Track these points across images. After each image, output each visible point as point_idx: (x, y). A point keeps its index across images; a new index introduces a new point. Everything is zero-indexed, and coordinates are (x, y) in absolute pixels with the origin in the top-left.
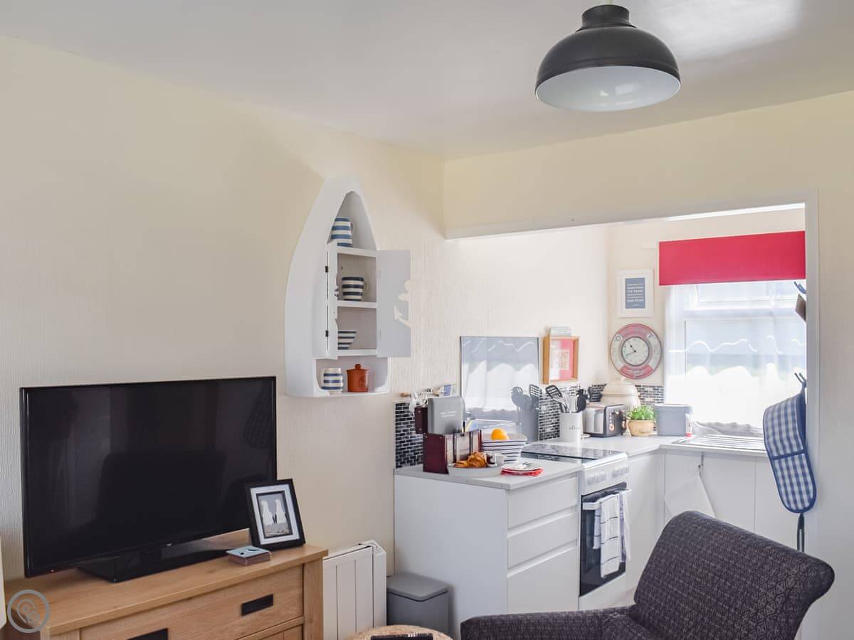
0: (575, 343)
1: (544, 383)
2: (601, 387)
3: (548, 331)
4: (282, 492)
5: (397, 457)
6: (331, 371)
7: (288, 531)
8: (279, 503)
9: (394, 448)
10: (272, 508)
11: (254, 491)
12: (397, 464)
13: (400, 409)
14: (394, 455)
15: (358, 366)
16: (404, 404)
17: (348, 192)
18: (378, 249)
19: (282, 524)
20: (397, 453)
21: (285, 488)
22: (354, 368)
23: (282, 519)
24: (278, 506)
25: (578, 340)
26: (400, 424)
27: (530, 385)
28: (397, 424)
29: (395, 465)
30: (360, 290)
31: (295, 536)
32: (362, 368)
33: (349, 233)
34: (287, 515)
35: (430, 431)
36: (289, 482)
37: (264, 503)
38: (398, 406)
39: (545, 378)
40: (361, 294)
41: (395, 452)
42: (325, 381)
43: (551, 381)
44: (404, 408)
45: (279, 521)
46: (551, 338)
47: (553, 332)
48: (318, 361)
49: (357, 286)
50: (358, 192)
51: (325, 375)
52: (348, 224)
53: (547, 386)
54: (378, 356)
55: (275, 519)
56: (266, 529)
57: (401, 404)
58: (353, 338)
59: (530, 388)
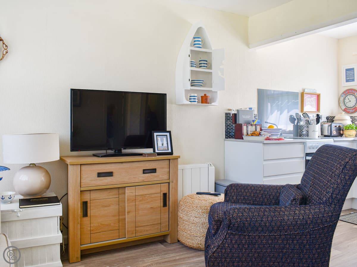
0: (318, 96)
1: (302, 112)
2: (334, 117)
3: (304, 90)
4: (167, 135)
5: (226, 134)
6: (192, 95)
7: (167, 149)
8: (165, 139)
9: (224, 130)
10: (162, 140)
11: (155, 134)
12: (226, 137)
13: (227, 115)
14: (224, 133)
15: (205, 95)
16: (229, 113)
17: (199, 27)
18: (213, 49)
19: (165, 146)
20: (226, 133)
21: (168, 134)
22: (204, 95)
23: (165, 144)
24: (164, 140)
25: (320, 95)
26: (227, 121)
27: (296, 113)
28: (226, 121)
29: (225, 138)
30: (205, 65)
31: (170, 151)
32: (207, 95)
33: (200, 43)
34: (167, 144)
35: (237, 123)
36: (170, 132)
37: (159, 138)
38: (226, 114)
39: (302, 110)
40: (206, 67)
41: (225, 132)
42: (190, 99)
43: (305, 112)
44: (229, 115)
45: (164, 145)
46: (304, 92)
47: (306, 91)
48: (185, 90)
49: (204, 64)
50: (204, 27)
51: (190, 96)
52: (200, 39)
53: (303, 113)
54: (213, 91)
55: (163, 144)
56: (158, 148)
57: (228, 113)
58: (202, 83)
59: (296, 114)
